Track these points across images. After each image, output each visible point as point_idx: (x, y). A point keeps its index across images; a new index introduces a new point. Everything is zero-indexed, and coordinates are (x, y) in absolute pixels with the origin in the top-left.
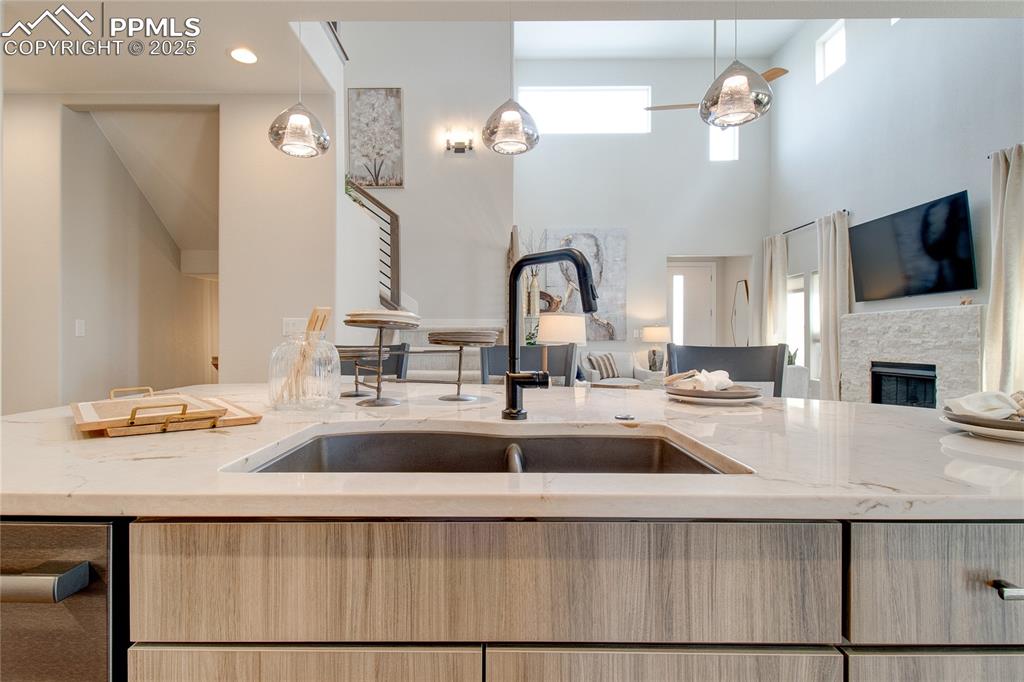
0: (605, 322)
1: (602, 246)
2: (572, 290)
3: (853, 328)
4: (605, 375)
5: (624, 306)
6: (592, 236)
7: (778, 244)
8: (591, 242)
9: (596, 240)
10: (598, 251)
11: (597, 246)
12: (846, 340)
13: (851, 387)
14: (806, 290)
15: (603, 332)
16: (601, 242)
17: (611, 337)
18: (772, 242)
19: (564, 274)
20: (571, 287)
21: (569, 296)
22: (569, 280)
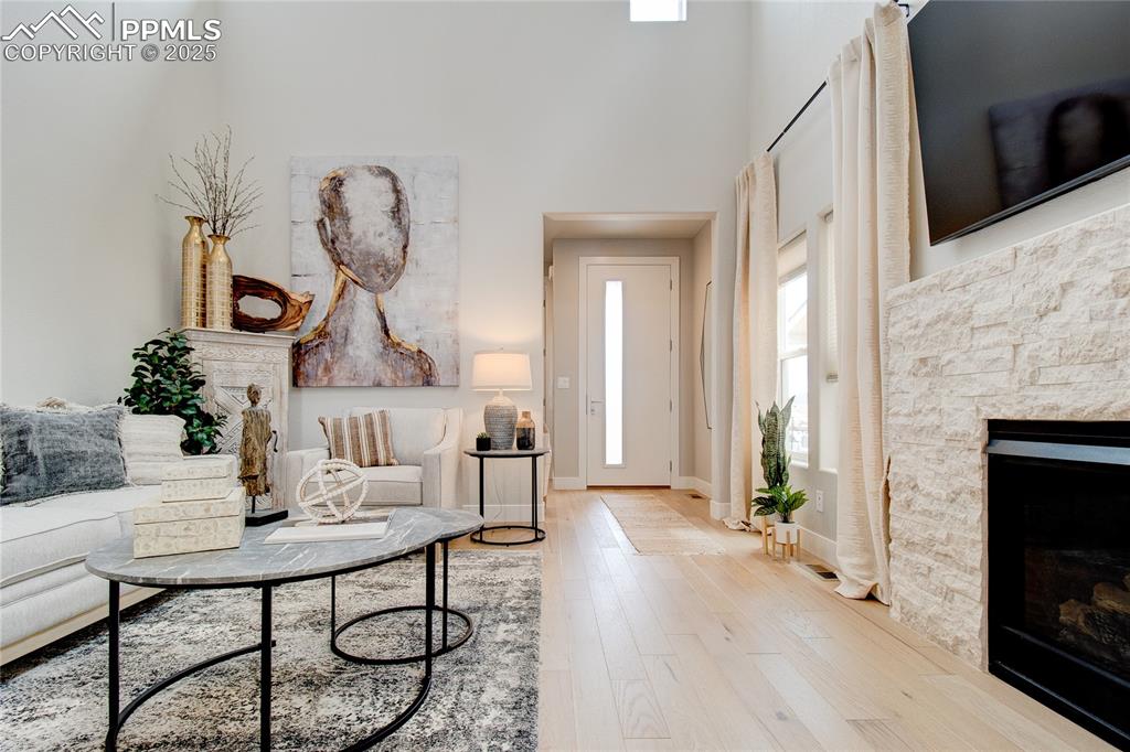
0: (415, 349)
1: (408, 193)
2: (345, 283)
3: (926, 317)
4: (366, 459)
5: (453, 316)
6: (385, 172)
7: (760, 180)
8: (385, 183)
9: (394, 179)
10: (399, 201)
11: (397, 191)
12: (901, 361)
13: (921, 502)
14: (812, 266)
15: (410, 368)
16: (404, 183)
17: (428, 380)
18: (749, 178)
19: (329, 251)
20: (342, 277)
21: (340, 296)
22: (338, 263)
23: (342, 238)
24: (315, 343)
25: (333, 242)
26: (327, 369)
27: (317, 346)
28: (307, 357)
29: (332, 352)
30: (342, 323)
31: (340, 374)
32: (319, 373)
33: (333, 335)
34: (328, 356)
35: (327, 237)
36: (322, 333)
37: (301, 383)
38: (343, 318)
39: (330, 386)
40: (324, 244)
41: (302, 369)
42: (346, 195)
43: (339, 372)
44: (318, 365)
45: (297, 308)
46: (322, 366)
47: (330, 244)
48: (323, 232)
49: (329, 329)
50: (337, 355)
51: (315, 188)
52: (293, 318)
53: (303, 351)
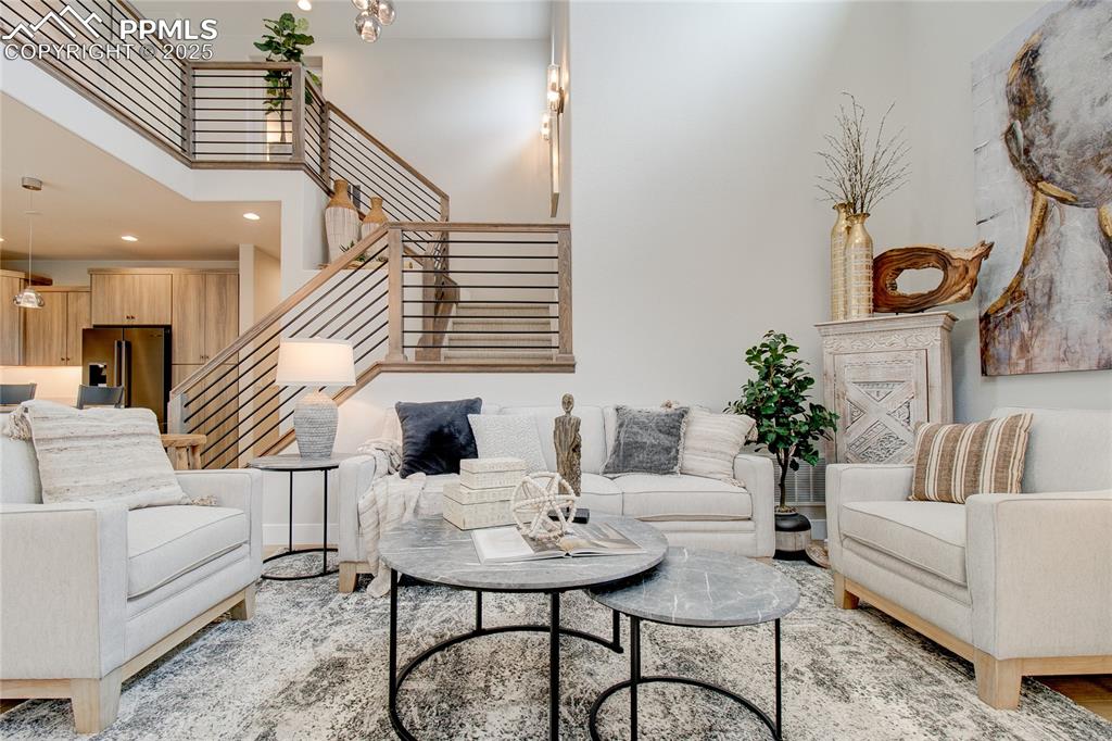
2: (1046, 207)
19: (1022, 168)
20: (1041, 198)
21: (1039, 230)
22: (1034, 178)
23: (1041, 139)
24: (1007, 311)
25: (1027, 152)
26: (1025, 348)
27: (1010, 315)
28: (997, 333)
29: (1030, 319)
30: (1042, 273)
31: (1044, 351)
32: (1014, 355)
33: (1031, 294)
34: (1024, 327)
35: (1018, 149)
36: (1015, 293)
37: (990, 370)
38: (1044, 264)
39: (1028, 372)
40: (1014, 160)
41: (991, 350)
42: (1043, 70)
43: (1041, 350)
44: (1011, 342)
45: (961, 269)
46: (1017, 343)
47: (1023, 157)
48: (1013, 145)
49: (1025, 285)
50: (1038, 323)
51: (1001, 86)
52: (956, 284)
53: (991, 326)
